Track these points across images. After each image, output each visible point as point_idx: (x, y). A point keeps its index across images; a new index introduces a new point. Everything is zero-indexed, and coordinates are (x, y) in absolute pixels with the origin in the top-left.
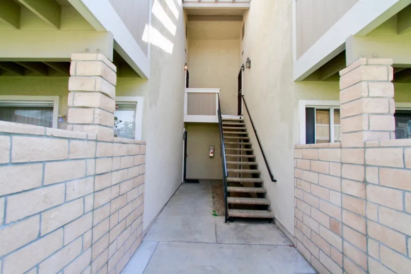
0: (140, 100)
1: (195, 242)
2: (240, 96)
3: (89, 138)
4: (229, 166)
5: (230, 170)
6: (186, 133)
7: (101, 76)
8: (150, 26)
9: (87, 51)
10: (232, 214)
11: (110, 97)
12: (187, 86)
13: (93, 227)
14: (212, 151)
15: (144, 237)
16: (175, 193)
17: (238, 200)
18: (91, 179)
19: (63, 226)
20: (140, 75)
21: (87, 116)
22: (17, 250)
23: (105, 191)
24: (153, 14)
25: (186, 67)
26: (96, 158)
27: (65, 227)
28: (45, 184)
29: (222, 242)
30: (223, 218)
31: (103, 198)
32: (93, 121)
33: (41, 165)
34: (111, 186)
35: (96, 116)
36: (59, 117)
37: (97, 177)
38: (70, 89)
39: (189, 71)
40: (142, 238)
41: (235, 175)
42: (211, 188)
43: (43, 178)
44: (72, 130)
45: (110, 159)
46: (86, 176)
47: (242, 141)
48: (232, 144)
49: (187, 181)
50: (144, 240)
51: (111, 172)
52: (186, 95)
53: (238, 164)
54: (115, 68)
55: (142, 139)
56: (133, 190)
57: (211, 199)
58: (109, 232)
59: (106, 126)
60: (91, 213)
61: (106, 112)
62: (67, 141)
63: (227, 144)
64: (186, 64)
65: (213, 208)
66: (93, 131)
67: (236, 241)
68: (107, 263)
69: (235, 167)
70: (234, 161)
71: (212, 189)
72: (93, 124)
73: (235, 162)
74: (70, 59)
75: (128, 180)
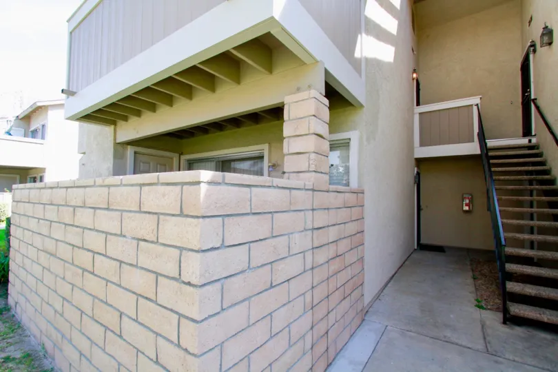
0: (354, 136)
1: (444, 341)
2: (527, 102)
3: (306, 188)
4: (507, 228)
5: (511, 235)
6: (418, 174)
7: (314, 116)
8: (364, 35)
9: (298, 90)
10: (517, 311)
11: (324, 138)
12: (418, 104)
13: (313, 287)
14: (467, 201)
15: (365, 315)
16: (404, 263)
17: (530, 290)
18: (309, 233)
19: (288, 280)
20: (353, 103)
21: (302, 163)
22: (258, 294)
23: (323, 248)
24: (366, 17)
25: (415, 75)
26: (313, 210)
27: (290, 281)
28: (274, 235)
29: (499, 354)
30: (500, 316)
31: (322, 257)
32: (309, 167)
33: (270, 215)
34: (328, 244)
35: (311, 162)
36: (269, 167)
37: (315, 231)
38: (284, 136)
39: (419, 80)
40: (364, 314)
41: (521, 244)
42: (468, 263)
43: (272, 228)
44: (289, 179)
45: (326, 211)
46: (306, 230)
47: (534, 182)
48: (512, 190)
49: (422, 247)
50: (366, 318)
51: (328, 226)
52: (417, 118)
53: (526, 225)
54: (326, 101)
55: (359, 187)
56: (351, 251)
57: (470, 281)
58: (328, 297)
59: (322, 173)
60: (311, 271)
61: (320, 156)
62: (288, 191)
63: (500, 189)
64: (415, 71)
65: (474, 295)
66: (309, 179)
67: (529, 360)
68: (327, 333)
69: (520, 229)
70: (518, 219)
71: (471, 264)
72: (308, 171)
73: (522, 222)
74: (283, 102)
75: (345, 238)
